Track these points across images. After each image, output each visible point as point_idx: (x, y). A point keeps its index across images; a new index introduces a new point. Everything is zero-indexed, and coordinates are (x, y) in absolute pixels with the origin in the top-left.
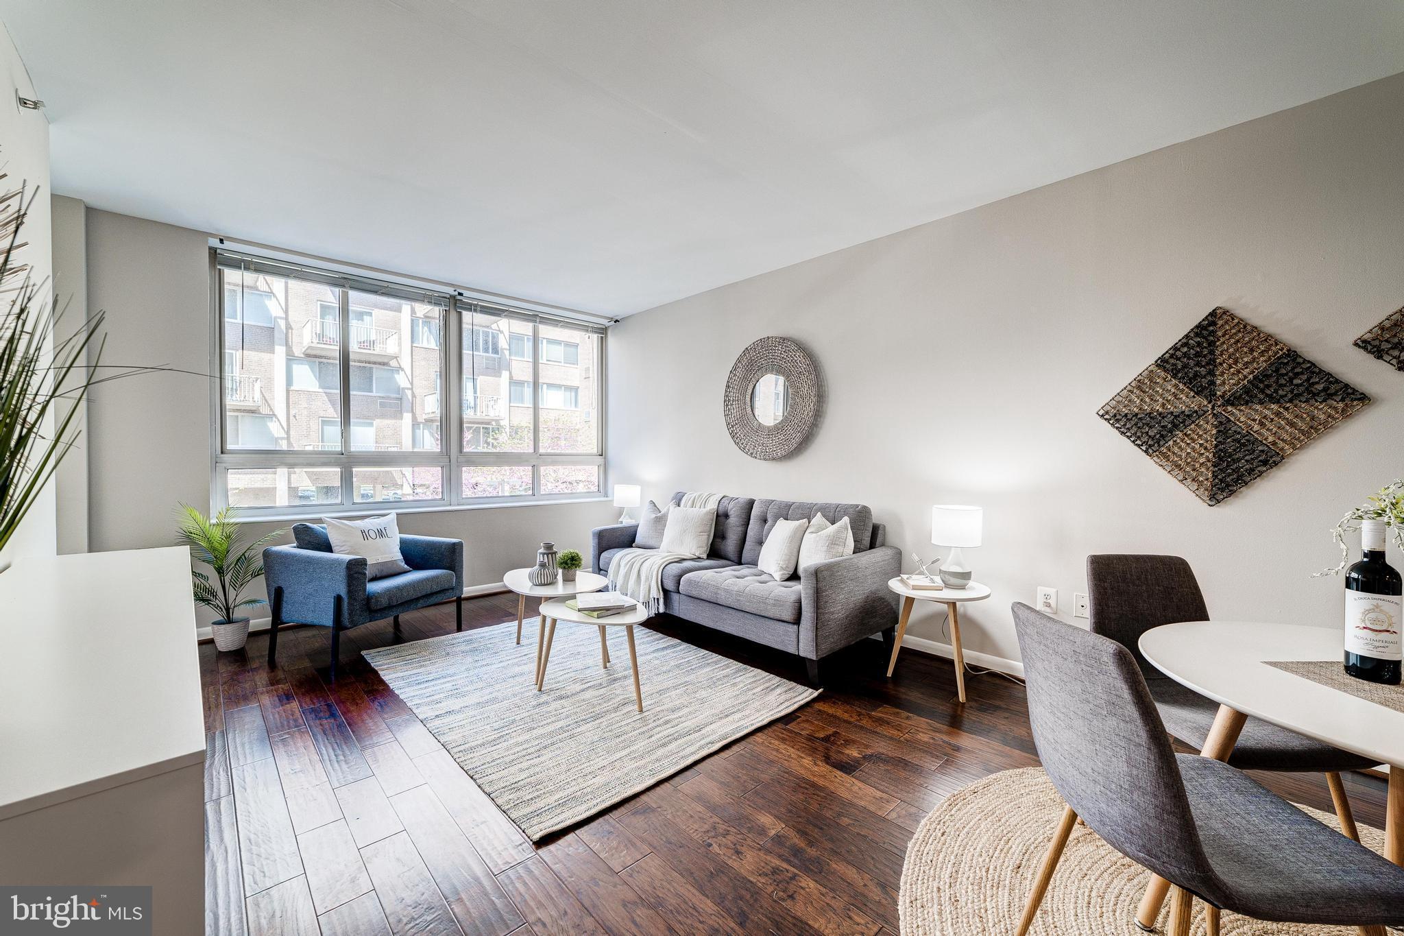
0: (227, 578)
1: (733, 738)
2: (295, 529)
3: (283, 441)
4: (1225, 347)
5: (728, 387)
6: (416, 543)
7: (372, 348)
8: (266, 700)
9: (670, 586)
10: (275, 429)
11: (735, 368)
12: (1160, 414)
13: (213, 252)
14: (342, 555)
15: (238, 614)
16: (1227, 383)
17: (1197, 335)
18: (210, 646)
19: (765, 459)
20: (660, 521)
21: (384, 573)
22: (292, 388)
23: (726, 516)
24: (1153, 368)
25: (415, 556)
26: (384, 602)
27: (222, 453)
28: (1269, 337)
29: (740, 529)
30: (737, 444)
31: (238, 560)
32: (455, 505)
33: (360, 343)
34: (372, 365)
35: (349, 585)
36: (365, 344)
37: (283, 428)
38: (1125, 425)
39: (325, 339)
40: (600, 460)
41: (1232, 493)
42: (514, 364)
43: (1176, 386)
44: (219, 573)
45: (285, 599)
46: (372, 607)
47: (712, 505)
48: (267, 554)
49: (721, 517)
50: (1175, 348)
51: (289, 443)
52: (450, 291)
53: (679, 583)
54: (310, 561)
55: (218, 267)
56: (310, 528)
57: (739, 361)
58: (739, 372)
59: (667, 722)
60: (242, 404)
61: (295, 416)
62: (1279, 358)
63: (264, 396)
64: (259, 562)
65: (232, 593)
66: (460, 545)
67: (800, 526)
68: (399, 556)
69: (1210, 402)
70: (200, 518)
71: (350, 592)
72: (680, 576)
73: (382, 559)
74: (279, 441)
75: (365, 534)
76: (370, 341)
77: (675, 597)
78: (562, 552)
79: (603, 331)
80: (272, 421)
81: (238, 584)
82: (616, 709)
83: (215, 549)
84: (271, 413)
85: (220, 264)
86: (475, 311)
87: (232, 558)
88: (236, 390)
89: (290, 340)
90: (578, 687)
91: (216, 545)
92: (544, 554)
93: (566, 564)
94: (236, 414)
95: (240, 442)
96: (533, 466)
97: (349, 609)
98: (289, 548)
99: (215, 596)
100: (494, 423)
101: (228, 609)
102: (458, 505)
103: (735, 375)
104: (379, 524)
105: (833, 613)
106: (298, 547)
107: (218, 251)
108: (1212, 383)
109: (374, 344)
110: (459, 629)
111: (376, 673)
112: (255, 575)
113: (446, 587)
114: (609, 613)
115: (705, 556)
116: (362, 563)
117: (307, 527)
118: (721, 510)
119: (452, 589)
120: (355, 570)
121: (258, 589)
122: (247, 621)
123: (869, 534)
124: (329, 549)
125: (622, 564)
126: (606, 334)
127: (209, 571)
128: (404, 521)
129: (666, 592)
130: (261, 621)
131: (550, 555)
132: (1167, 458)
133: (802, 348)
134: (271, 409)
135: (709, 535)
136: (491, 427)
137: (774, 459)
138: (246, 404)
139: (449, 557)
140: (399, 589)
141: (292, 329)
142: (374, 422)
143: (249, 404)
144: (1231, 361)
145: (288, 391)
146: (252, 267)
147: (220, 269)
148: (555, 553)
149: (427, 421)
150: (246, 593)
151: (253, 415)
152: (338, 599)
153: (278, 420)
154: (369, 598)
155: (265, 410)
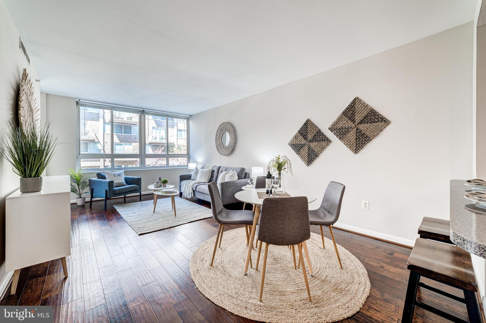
0: (80, 187)
1: (192, 221)
2: (97, 174)
3: (102, 150)
4: (309, 128)
5: (216, 135)
6: (129, 178)
7: (131, 120)
8: (88, 214)
9: (194, 189)
10: (100, 147)
11: (218, 130)
12: (299, 144)
13: (77, 103)
14: (108, 180)
15: (83, 196)
16: (310, 137)
17: (304, 125)
18: (75, 205)
19: (224, 156)
20: (197, 173)
21: (120, 186)
22: (105, 133)
23: (214, 171)
24: (297, 133)
25: (128, 181)
26: (118, 192)
27: (79, 154)
28: (316, 126)
29: (216, 174)
30: (218, 151)
31: (83, 182)
32: (143, 169)
33: (127, 118)
34: (131, 125)
35: (109, 187)
36: (129, 118)
37: (102, 146)
38: (293, 147)
39: (116, 117)
40: (187, 156)
41: (311, 163)
42: (179, 124)
43: (301, 137)
44: (78, 185)
45: (94, 191)
46: (116, 193)
47: (211, 168)
48: (90, 180)
49: (213, 172)
50: (301, 128)
51: (104, 151)
52: (142, 109)
53: (196, 188)
54: (100, 182)
55: (79, 106)
56: (101, 174)
57: (219, 128)
58: (219, 131)
59: (180, 218)
60: (89, 138)
61: (106, 142)
62: (318, 131)
63: (96, 136)
64: (88, 183)
65: (81, 191)
66: (140, 178)
67: (225, 173)
68: (124, 181)
69: (307, 142)
70: (73, 171)
71: (109, 189)
72: (197, 187)
73: (119, 182)
74: (101, 150)
75: (114, 175)
76: (130, 117)
77: (196, 192)
78: (163, 179)
79: (188, 119)
80: (98, 144)
81: (83, 188)
82: (170, 216)
83: (77, 179)
84: (98, 141)
85: (79, 105)
86: (149, 114)
87: (81, 181)
88: (87, 134)
89: (105, 117)
90: (163, 212)
91: (77, 178)
92: (158, 180)
93: (163, 182)
94: (87, 142)
95: (88, 151)
96: (167, 158)
97: (109, 193)
98: (96, 179)
99: (77, 191)
100: (172, 144)
101: (80, 195)
102: (144, 169)
103: (218, 132)
104: (119, 173)
105: (227, 194)
106: (98, 178)
107: (78, 102)
108: (307, 137)
109: (132, 118)
110: (141, 201)
111: (116, 209)
112: (87, 186)
113: (136, 189)
114: (169, 193)
115: (207, 182)
116: (112, 182)
117: (100, 173)
118: (213, 170)
119: (138, 190)
120: (111, 184)
121: (87, 189)
122: (85, 198)
123: (244, 175)
124: (105, 178)
125: (185, 184)
126: (189, 119)
127: (75, 185)
128: (126, 172)
129: (194, 191)
130: (88, 199)
131: (160, 180)
132: (300, 155)
133: (232, 125)
134: (98, 140)
135: (209, 177)
136: (171, 145)
137: (226, 155)
138: (90, 138)
139: (138, 181)
140: (122, 189)
141: (105, 113)
142: (132, 144)
143: (91, 138)
144: (310, 132)
145: (104, 134)
146: (87, 106)
147: (79, 107)
148: (162, 180)
149: (149, 143)
150: (85, 191)
151: (93, 142)
152: (106, 191)
153: (101, 144)
154: (114, 191)
155: (96, 140)
